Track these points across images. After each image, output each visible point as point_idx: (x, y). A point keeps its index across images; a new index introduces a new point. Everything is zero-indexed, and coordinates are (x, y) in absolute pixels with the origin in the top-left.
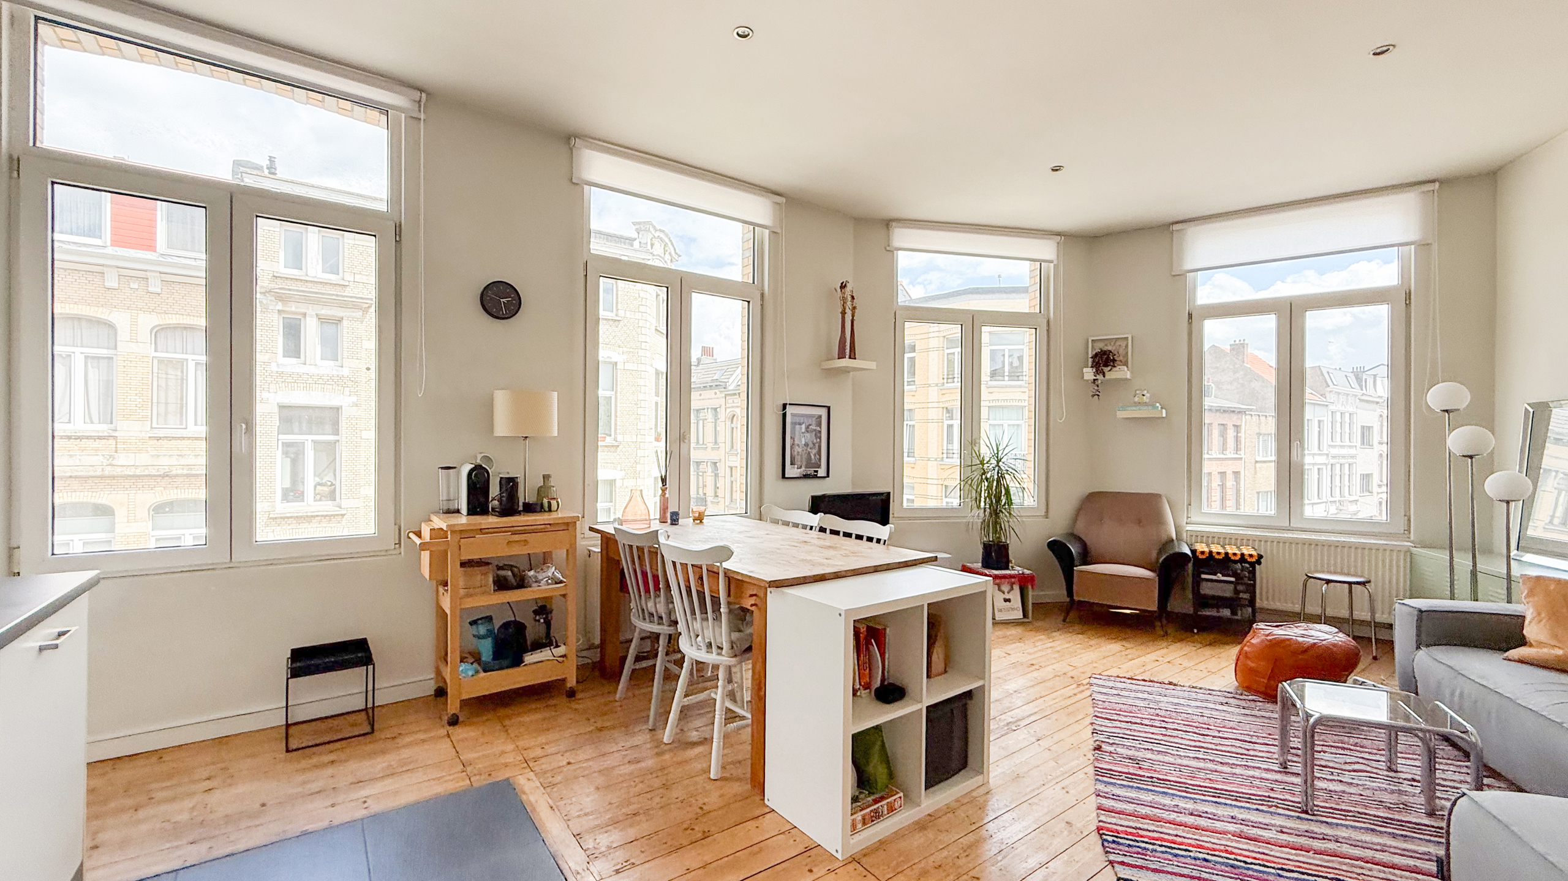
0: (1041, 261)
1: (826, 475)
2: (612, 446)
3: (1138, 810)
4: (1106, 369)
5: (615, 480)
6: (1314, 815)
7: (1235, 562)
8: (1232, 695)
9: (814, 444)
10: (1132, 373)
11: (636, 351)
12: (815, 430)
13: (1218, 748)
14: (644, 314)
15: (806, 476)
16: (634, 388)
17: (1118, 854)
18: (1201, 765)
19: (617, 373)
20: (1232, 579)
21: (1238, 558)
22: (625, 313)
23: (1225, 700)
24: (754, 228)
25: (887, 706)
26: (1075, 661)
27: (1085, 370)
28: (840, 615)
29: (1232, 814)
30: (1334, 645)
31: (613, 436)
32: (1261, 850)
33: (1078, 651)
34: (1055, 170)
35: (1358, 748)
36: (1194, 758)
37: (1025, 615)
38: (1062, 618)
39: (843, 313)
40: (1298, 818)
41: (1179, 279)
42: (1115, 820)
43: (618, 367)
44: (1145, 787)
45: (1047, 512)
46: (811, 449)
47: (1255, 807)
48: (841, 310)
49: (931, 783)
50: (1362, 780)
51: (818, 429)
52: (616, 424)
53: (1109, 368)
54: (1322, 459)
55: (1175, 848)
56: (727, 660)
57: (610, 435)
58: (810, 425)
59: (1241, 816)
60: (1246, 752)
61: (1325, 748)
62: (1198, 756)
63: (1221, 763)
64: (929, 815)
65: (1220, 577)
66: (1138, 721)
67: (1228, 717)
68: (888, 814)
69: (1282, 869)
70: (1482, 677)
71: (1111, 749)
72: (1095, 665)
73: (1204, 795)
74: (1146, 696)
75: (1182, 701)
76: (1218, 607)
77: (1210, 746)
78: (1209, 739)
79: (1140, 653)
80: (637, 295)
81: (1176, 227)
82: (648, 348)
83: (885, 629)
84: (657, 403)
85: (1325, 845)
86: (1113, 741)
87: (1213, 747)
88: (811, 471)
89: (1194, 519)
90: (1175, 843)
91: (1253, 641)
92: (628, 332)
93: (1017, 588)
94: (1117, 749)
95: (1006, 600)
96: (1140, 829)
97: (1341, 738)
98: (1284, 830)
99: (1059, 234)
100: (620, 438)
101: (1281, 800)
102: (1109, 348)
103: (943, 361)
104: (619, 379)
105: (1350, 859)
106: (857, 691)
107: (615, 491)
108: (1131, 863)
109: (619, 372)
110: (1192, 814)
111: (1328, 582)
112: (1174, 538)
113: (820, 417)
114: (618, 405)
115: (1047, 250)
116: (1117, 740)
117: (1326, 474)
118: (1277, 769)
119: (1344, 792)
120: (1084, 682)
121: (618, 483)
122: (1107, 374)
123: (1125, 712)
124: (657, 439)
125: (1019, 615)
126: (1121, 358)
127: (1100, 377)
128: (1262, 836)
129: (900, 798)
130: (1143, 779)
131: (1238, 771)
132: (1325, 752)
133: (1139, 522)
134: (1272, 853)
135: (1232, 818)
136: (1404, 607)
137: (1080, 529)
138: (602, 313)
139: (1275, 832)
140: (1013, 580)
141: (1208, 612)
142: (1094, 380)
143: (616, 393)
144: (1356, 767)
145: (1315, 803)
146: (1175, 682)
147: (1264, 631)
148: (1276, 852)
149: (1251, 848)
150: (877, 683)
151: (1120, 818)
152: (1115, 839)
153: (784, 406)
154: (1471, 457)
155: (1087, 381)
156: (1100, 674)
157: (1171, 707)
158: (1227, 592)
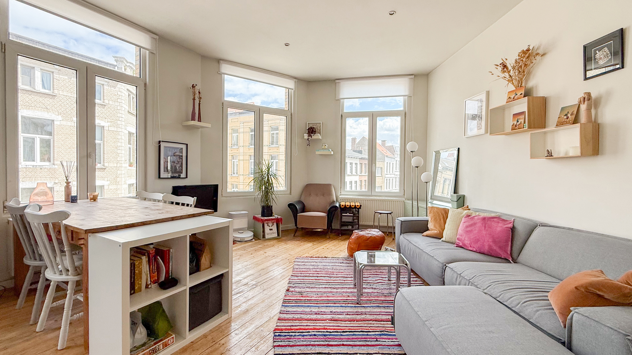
0: (289, 88)
1: (185, 177)
2: (102, 169)
3: (294, 316)
4: (312, 135)
5: (104, 186)
6: (360, 304)
7: (353, 208)
8: (345, 259)
9: (178, 162)
10: (322, 137)
11: (116, 121)
12: (179, 155)
13: (334, 282)
14: (120, 103)
15: (172, 177)
16: (115, 140)
17: (279, 341)
18: (326, 290)
19: (104, 131)
20: (352, 215)
21: (354, 207)
22: (109, 102)
23: (342, 261)
24: (140, 49)
25: (165, 291)
26: (292, 253)
27: (305, 135)
28: (120, 246)
29: (331, 310)
30: (377, 236)
31: (102, 163)
32: (337, 325)
33: (295, 248)
34: (287, 45)
35: (381, 274)
36: (324, 288)
37: (278, 235)
38: (293, 235)
39: (194, 99)
40: (355, 307)
41: (338, 101)
42: (283, 324)
43: (105, 129)
44: (301, 305)
45: (291, 192)
46: (176, 164)
47: (340, 305)
48: (193, 98)
49: (192, 327)
50: (379, 286)
51: (181, 154)
52: (104, 158)
53: (313, 134)
54: (393, 176)
55: (304, 332)
56: (73, 278)
57: (100, 163)
58: (176, 152)
59: (334, 311)
60: (344, 282)
61: (370, 276)
62: (326, 286)
63: (334, 288)
64: (192, 342)
65: (348, 214)
66: (308, 275)
67: (342, 268)
68: (163, 348)
69: (343, 332)
70: (416, 243)
71: (293, 289)
72: (300, 253)
73: (323, 304)
74: (314, 264)
75: (327, 264)
76: (347, 225)
77: (332, 281)
78: (332, 279)
79: (317, 246)
80: (116, 94)
81: (337, 81)
82: (123, 120)
83: (169, 251)
84: (130, 148)
85: (361, 317)
86: (295, 286)
87: (333, 281)
88: (176, 175)
89: (342, 193)
90: (304, 330)
91: (353, 237)
92: (111, 111)
93: (275, 224)
94: (296, 289)
95: (271, 230)
96: (293, 326)
97: (376, 270)
98: (349, 313)
99: (295, 78)
100: (106, 164)
101: (351, 300)
102: (314, 127)
103: (270, 136)
104: (105, 135)
105: (368, 321)
106: (149, 285)
107: (104, 191)
108: (283, 344)
109: (105, 131)
110: (316, 314)
111: (380, 213)
112: (335, 200)
113: (182, 149)
114: (105, 148)
115: (291, 84)
116: (297, 285)
117: (394, 180)
118: (353, 287)
119: (372, 292)
120: (293, 261)
121: (106, 187)
122: (312, 136)
123: (304, 272)
124: (131, 165)
125: (276, 235)
126: (318, 131)
127: (310, 138)
128: (340, 318)
129: (173, 338)
130: (301, 301)
131: (339, 290)
132: (370, 277)
133: (323, 195)
134: (341, 325)
135: (331, 312)
136: (398, 220)
137: (302, 200)
138: (97, 101)
139: (345, 315)
140: (273, 221)
141: (346, 228)
142: (308, 139)
143: (104, 141)
144: (378, 281)
145: (361, 299)
146: (327, 256)
147: (357, 233)
148: (343, 324)
149: (334, 325)
150: (163, 278)
151: (286, 323)
152: (280, 334)
153: (160, 142)
154: (417, 167)
155: (305, 139)
156: (300, 257)
157: (322, 267)
158: (350, 220)
